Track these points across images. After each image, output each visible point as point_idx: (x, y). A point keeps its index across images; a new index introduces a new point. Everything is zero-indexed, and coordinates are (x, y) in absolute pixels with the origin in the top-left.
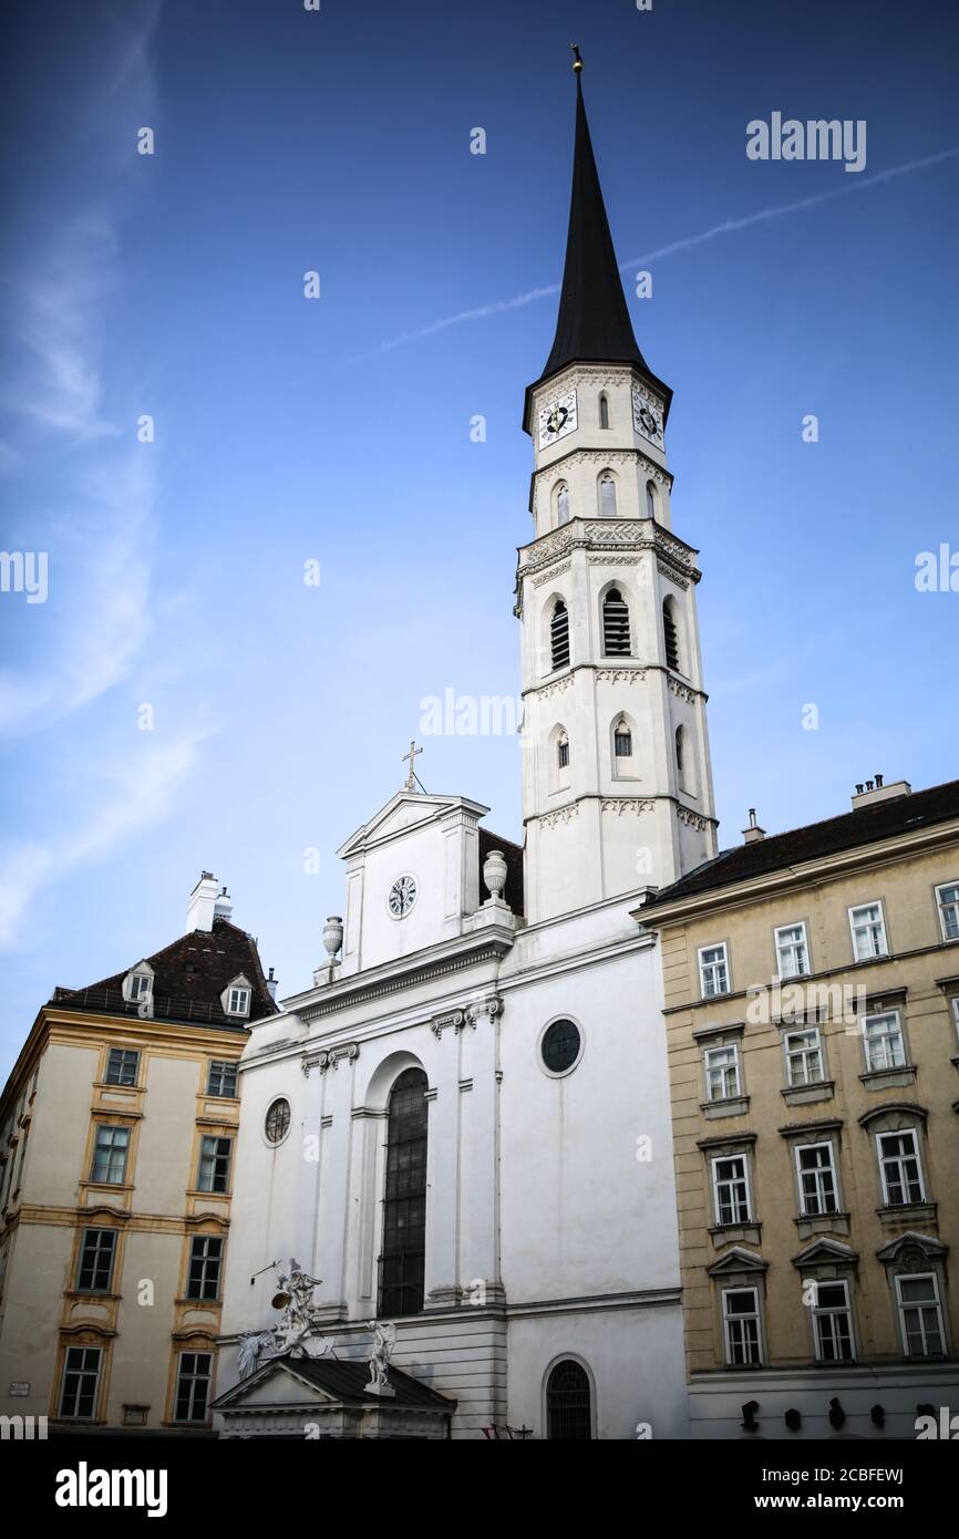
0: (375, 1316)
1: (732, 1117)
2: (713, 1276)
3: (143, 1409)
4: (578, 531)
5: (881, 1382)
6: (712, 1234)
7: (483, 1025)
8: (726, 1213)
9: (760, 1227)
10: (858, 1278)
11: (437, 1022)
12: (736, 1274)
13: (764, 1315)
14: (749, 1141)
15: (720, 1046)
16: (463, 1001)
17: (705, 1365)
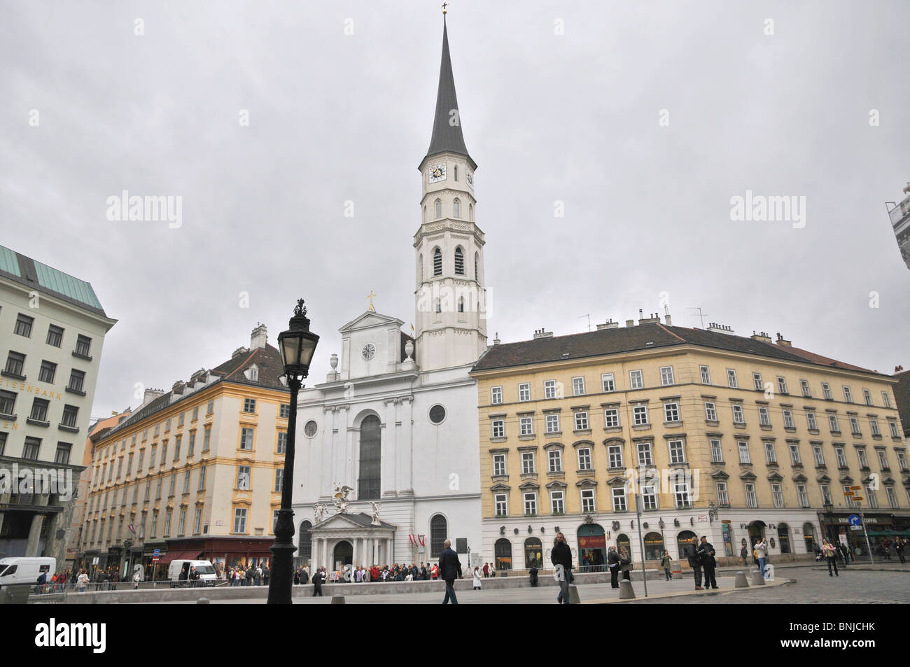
0: (356, 499)
1: (501, 443)
2: (492, 491)
3: (262, 529)
4: (448, 224)
5: (544, 521)
6: (492, 478)
7: (406, 404)
8: (497, 472)
9: (508, 476)
10: (539, 492)
11: (386, 401)
12: (500, 490)
13: (509, 502)
14: (506, 451)
15: (498, 420)
16: (398, 395)
17: (488, 517)
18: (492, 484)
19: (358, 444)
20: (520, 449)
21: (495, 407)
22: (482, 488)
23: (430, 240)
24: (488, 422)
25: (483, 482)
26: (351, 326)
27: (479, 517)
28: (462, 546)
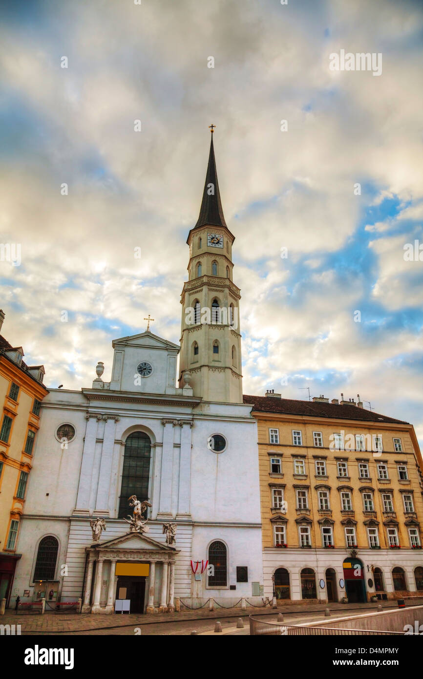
0: (117, 517)
1: (278, 478)
2: (272, 521)
4: (228, 283)
5: (317, 553)
6: (272, 510)
7: (186, 427)
8: (275, 505)
9: (285, 510)
10: (311, 526)
11: (164, 420)
12: (279, 520)
13: (287, 533)
14: (284, 486)
15: (276, 458)
16: (179, 417)
17: (268, 546)
18: (270, 516)
19: (122, 459)
20: (295, 487)
21: (272, 446)
22: (263, 518)
23: (210, 290)
24: (267, 458)
25: (263, 513)
26: (127, 340)
27: (260, 546)
28: (243, 574)
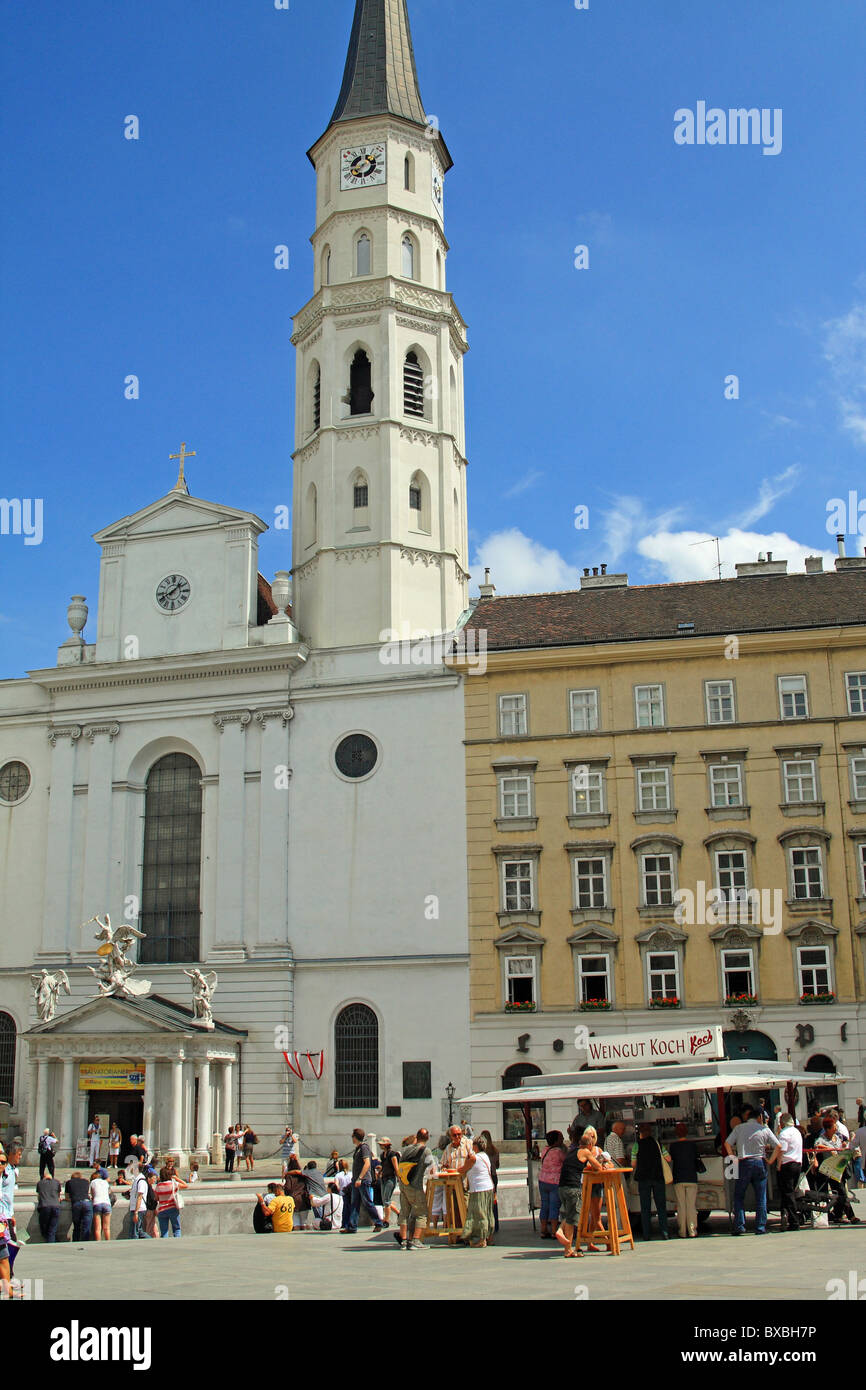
1: (522, 831)
2: (498, 948)
4: (391, 291)
5: (629, 1022)
6: (499, 917)
7: (274, 727)
8: (511, 903)
9: (540, 914)
10: (616, 953)
11: (220, 717)
12: (518, 943)
13: (540, 975)
14: (537, 852)
15: (516, 776)
16: (252, 703)
17: (486, 1009)
18: (496, 932)
19: (140, 824)
20: (571, 850)
21: (506, 744)
22: (473, 940)
23: (340, 326)
24: (491, 778)
25: (474, 926)
26: (127, 527)
27: (464, 1011)
28: (417, 1080)
